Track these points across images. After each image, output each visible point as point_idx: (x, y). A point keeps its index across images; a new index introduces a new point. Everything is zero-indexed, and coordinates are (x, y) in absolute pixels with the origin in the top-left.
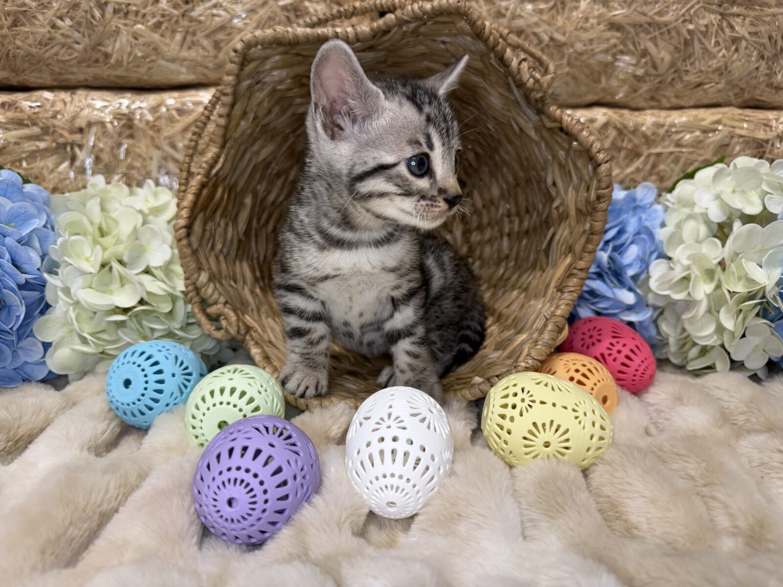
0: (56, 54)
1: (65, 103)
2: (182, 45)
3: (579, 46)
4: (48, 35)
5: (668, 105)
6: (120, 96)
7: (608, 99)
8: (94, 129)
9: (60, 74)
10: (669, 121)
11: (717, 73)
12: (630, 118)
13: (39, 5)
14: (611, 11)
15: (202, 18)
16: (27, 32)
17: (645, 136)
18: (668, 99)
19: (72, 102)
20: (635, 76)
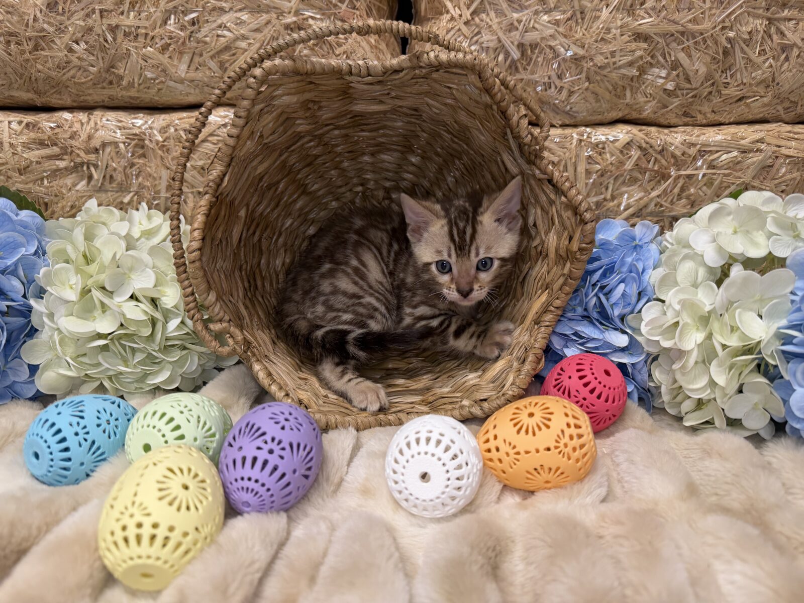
0: (73, 77)
1: (82, 124)
2: (189, 66)
3: (600, 60)
4: (65, 58)
5: (704, 121)
6: (133, 116)
7: (635, 115)
8: (108, 150)
9: (77, 95)
10: (703, 138)
11: (762, 86)
12: (657, 137)
13: (56, 30)
14: (637, 20)
15: (208, 39)
16: (47, 56)
17: (674, 156)
18: (704, 114)
19: (88, 123)
20: (665, 90)
